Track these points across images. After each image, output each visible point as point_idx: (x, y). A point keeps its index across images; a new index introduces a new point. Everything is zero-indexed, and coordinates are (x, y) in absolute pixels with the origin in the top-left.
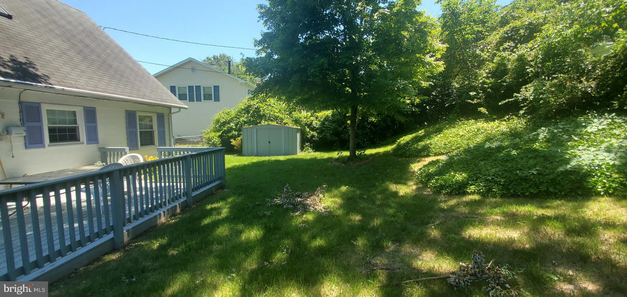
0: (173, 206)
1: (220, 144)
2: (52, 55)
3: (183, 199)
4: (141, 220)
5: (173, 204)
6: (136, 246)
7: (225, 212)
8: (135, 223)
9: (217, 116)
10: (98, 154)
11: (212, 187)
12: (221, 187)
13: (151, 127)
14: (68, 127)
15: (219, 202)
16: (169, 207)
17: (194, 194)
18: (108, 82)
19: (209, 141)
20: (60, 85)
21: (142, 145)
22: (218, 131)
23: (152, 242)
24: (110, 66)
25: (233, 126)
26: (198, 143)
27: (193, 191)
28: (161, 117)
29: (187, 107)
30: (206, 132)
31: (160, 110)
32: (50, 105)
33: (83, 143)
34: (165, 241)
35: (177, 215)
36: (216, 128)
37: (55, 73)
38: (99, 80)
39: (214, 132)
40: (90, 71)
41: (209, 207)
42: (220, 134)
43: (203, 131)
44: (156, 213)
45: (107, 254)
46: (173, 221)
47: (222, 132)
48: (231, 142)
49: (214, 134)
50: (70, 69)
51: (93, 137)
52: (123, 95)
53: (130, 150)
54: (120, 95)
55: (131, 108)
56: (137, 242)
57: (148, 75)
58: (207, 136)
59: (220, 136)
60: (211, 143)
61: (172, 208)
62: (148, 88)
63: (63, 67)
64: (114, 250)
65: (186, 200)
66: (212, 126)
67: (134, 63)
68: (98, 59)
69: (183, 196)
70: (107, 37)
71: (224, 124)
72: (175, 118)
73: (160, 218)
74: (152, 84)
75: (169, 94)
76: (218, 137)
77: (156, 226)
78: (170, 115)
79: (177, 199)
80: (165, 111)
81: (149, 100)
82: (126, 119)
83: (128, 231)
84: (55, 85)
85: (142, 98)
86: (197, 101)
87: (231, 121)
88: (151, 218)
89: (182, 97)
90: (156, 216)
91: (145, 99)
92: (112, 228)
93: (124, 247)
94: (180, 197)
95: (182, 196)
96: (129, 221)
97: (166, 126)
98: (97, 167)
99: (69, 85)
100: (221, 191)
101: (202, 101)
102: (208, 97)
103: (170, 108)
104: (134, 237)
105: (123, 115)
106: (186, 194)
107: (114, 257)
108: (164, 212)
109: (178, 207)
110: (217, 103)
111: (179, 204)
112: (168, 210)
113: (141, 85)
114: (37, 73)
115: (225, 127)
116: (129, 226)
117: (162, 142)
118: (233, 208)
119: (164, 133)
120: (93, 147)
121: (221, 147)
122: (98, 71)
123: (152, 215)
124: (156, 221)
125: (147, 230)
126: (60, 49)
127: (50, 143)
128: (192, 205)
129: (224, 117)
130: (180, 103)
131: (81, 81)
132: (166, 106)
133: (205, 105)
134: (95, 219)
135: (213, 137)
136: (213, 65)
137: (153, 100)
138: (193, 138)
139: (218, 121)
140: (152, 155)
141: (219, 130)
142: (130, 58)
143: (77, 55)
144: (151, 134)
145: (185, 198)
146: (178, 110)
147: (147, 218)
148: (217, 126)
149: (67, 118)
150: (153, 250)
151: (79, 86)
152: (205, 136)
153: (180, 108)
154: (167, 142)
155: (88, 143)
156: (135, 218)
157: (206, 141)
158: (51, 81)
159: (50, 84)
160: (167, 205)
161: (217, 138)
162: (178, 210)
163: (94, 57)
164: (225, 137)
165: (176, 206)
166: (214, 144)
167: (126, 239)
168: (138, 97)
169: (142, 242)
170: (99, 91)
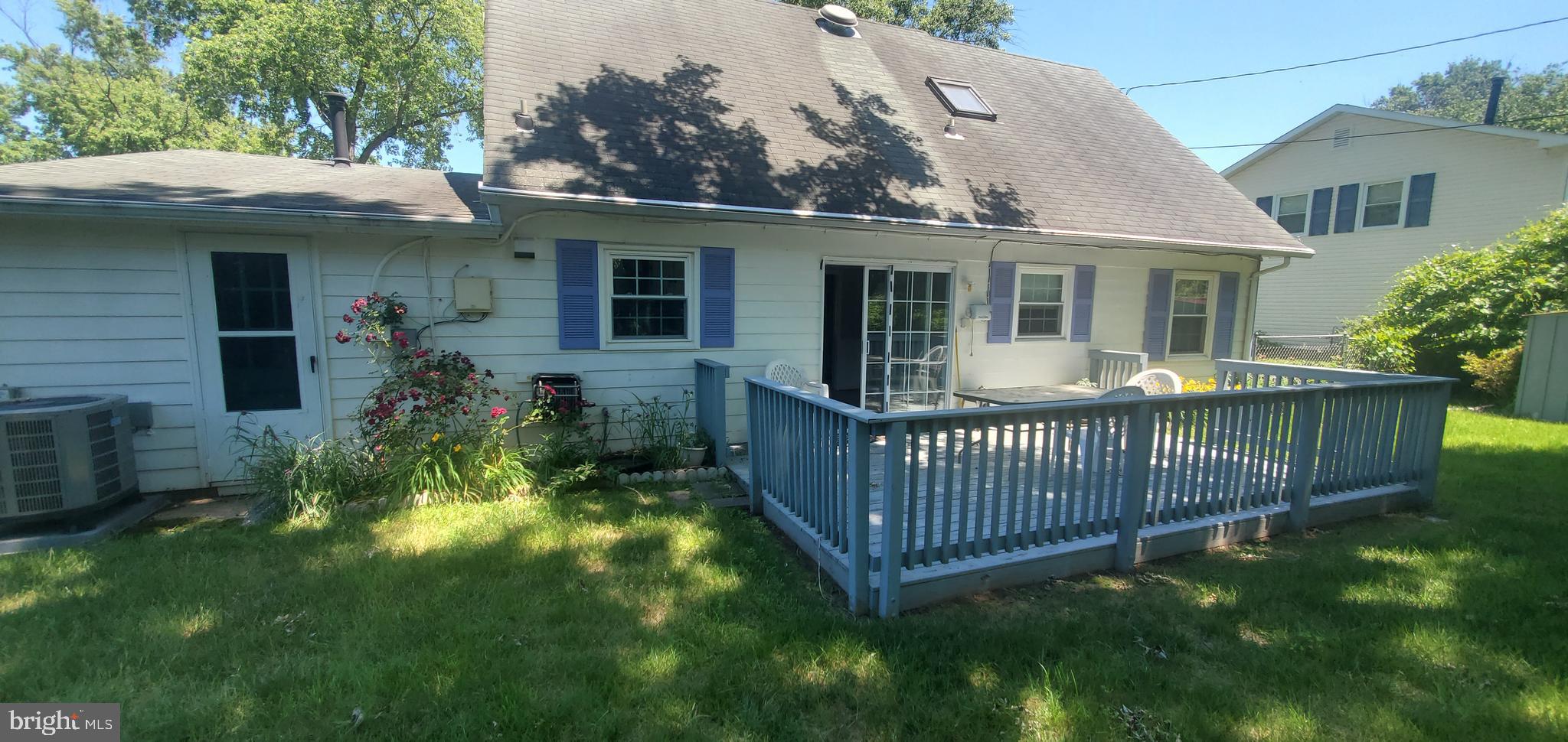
0: (1253, 516)
1: (1410, 365)
2: (1040, 170)
3: (1281, 507)
4: (1174, 527)
5: (1252, 513)
6: (1160, 583)
7: (1436, 591)
8: (1160, 530)
9: (1410, 275)
10: (1085, 363)
11: (1379, 497)
12: (1413, 504)
13: (1202, 308)
14: (1032, 306)
15: (1411, 552)
16: (1240, 515)
17: (1317, 501)
18: (1125, 207)
19: (1368, 354)
20: (1049, 226)
21: (1172, 351)
22: (1411, 323)
23: (1196, 588)
24: (1134, 172)
25: (1481, 307)
26: (1326, 356)
27: (1314, 492)
28: (1230, 283)
29: (1310, 251)
30: (1358, 325)
31: (1229, 265)
32: (1028, 266)
33: (1064, 338)
34: (1231, 598)
35: (1258, 544)
36: (1402, 313)
37: (1044, 205)
38: (1110, 206)
39: (1391, 324)
40: (1097, 190)
41: (1370, 554)
42: (1417, 332)
43: (1347, 321)
44: (1209, 521)
45: (1105, 573)
46: (1250, 556)
47: (1424, 325)
48: (1463, 362)
49: (1390, 331)
50: (1066, 192)
51: (1082, 330)
52: (1154, 234)
53: (1150, 360)
54: (1147, 234)
55: (1163, 262)
56: (1162, 573)
57: (1211, 179)
58: (1365, 337)
59: (1414, 341)
60: (1375, 359)
61: (1247, 521)
62: (1209, 211)
63: (1055, 191)
64: (1113, 571)
65: (1288, 513)
66: (1386, 305)
67: (1183, 153)
68: (1112, 163)
69: (1283, 499)
70: (1132, 109)
71: (1440, 300)
72: (1269, 286)
73: (1215, 536)
74: (1219, 200)
75: (1263, 221)
76: (1405, 343)
77: (1201, 552)
78: (1255, 276)
79: (1264, 502)
80: (1244, 267)
81: (1209, 240)
82: (1149, 289)
83: (1144, 540)
84: (1042, 227)
85: (1194, 238)
86: (1336, 231)
87: (1474, 291)
88: (1193, 531)
89: (1292, 223)
90: (1205, 529)
91: (1199, 238)
92: (1118, 524)
93: (1134, 572)
94: (1275, 501)
95: (1280, 498)
96: (1150, 521)
97: (1241, 305)
98: (1084, 390)
99: (1063, 224)
100: (1410, 515)
101: (1356, 229)
102: (1381, 215)
103: (1257, 257)
104: (1154, 560)
105: (1142, 281)
106: (1291, 495)
107: (1115, 585)
108: (1226, 525)
109: (1264, 525)
110: (1416, 232)
111: (1268, 517)
112: (1236, 523)
113: (1192, 206)
114: (1019, 208)
115: (1442, 310)
116: (1147, 532)
117: (1223, 347)
118: (1471, 587)
119: (1231, 322)
120: (1081, 347)
121: (1414, 373)
122: (1111, 187)
123: (1198, 523)
124: (1205, 541)
125: (1185, 554)
126: (1054, 157)
127: (1018, 335)
128: (1304, 530)
129: (1444, 276)
130: (1288, 242)
131: (1080, 213)
132: (1248, 253)
133: (1366, 240)
134: (1078, 493)
135: (1386, 342)
136: (1413, 108)
137: (1218, 240)
138: (1309, 341)
139: (1413, 291)
140: (1194, 378)
141: (1414, 319)
142: (1174, 145)
143: (1079, 162)
144: (1199, 324)
145: (1287, 507)
146: (1281, 261)
147: (1185, 525)
148: (1408, 307)
149: (1049, 289)
150: (1197, 607)
151: (1076, 225)
152: (1356, 337)
153: (1288, 256)
154: (1236, 347)
155: (1072, 340)
156: (1163, 519)
157: (1358, 351)
158: (1036, 221)
159: (1036, 226)
160: (1238, 509)
161: (1400, 345)
162: (1263, 533)
163: (1106, 160)
164: (1438, 343)
165: (1257, 519)
166: (1384, 364)
167: (1138, 557)
168: (1184, 237)
169: (1173, 575)
170: (1109, 231)
